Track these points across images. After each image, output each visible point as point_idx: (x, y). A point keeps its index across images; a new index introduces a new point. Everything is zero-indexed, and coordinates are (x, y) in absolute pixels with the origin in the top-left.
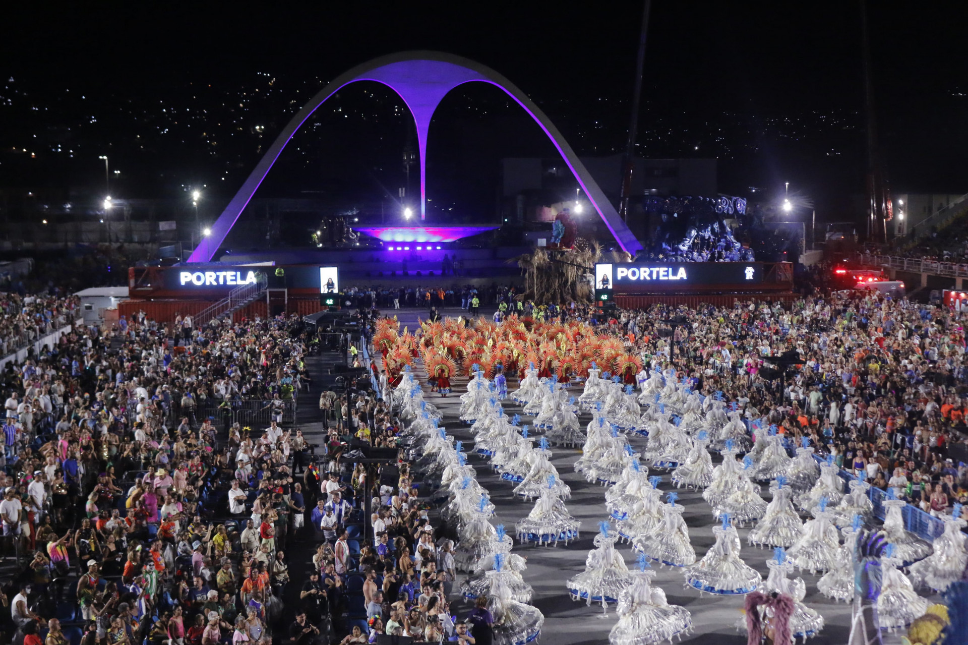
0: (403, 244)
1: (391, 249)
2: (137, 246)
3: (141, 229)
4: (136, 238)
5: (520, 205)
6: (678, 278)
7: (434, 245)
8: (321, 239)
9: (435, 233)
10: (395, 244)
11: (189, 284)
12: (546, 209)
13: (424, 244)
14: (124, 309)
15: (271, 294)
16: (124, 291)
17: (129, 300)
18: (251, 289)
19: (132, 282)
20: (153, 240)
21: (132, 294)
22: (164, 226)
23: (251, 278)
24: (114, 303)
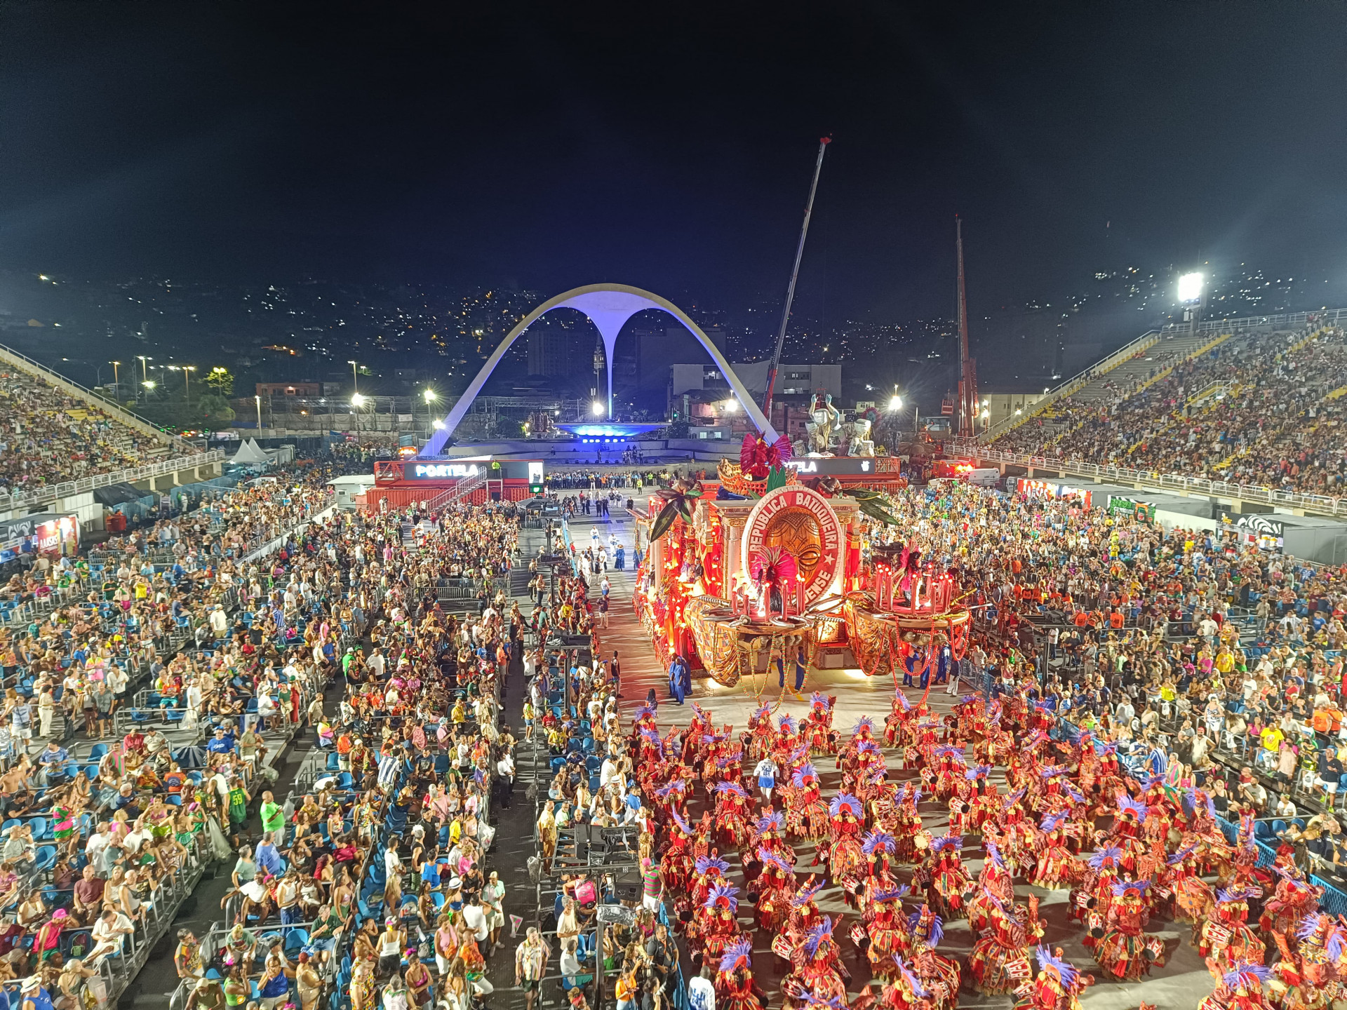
0: (595, 437)
1: (585, 441)
2: (382, 434)
3: (384, 420)
4: (379, 427)
5: (686, 403)
6: (809, 470)
7: (619, 438)
8: (530, 430)
9: (620, 430)
10: (587, 437)
11: (424, 476)
12: (706, 406)
13: (612, 438)
14: (372, 497)
15: (490, 484)
16: (371, 479)
17: (375, 488)
18: (474, 480)
19: (378, 473)
20: (394, 430)
21: (379, 483)
22: (402, 418)
23: (474, 471)
24: (362, 491)
